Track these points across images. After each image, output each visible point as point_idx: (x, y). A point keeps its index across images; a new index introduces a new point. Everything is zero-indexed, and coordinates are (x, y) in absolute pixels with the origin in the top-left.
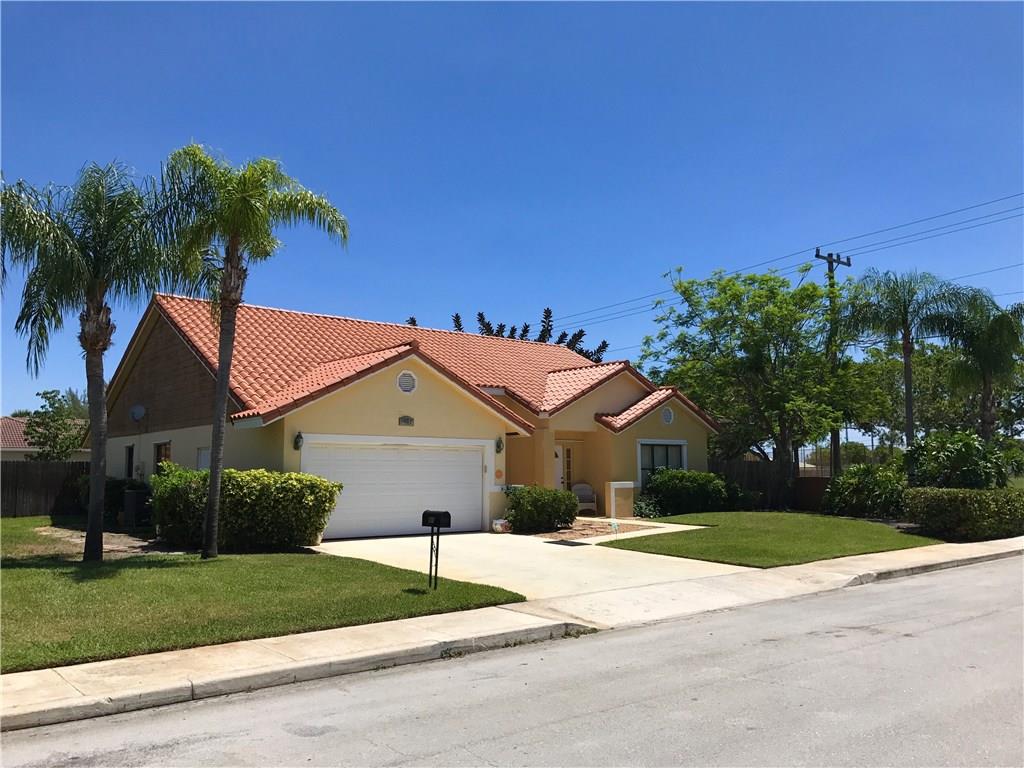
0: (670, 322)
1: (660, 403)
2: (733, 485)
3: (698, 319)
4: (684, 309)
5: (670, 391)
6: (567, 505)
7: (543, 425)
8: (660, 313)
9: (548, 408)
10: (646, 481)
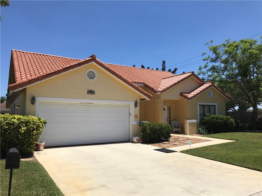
0: (209, 61)
1: (207, 88)
2: (237, 121)
3: (219, 60)
4: (214, 56)
5: (211, 84)
6: (167, 131)
7: (158, 97)
8: (204, 57)
9: (160, 90)
10: (201, 119)
